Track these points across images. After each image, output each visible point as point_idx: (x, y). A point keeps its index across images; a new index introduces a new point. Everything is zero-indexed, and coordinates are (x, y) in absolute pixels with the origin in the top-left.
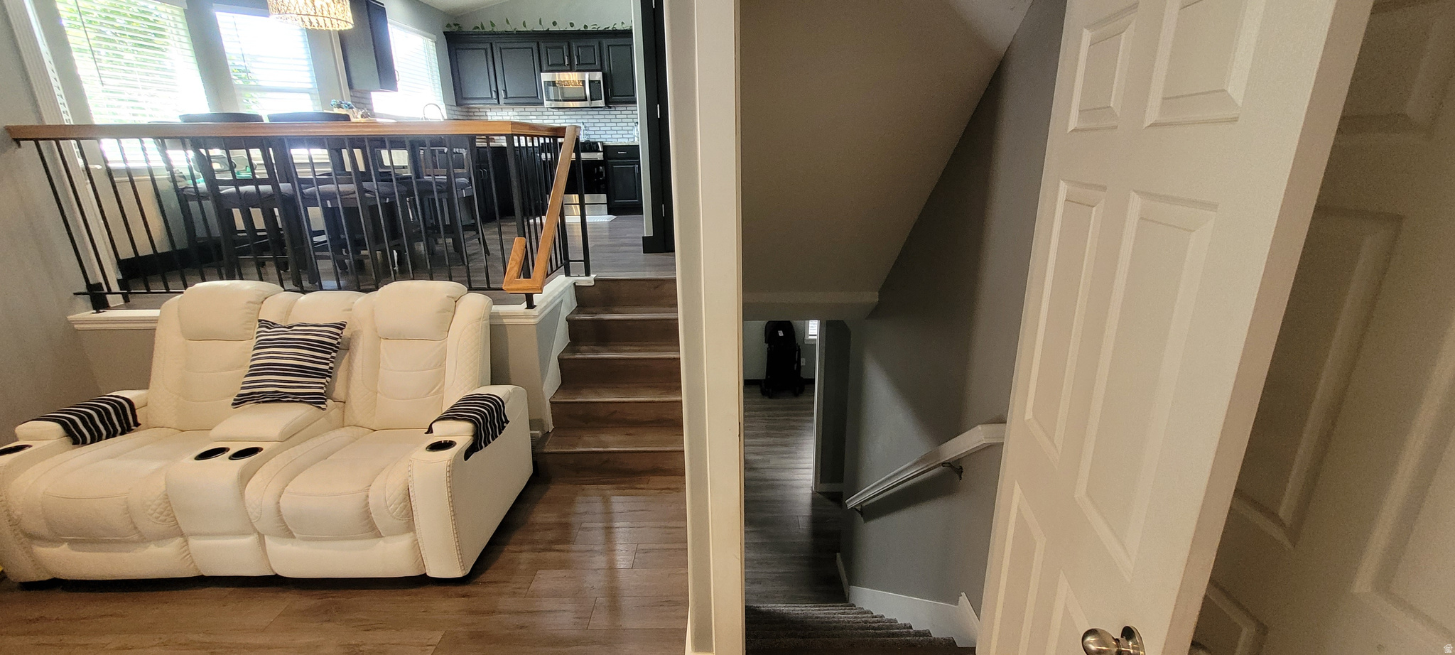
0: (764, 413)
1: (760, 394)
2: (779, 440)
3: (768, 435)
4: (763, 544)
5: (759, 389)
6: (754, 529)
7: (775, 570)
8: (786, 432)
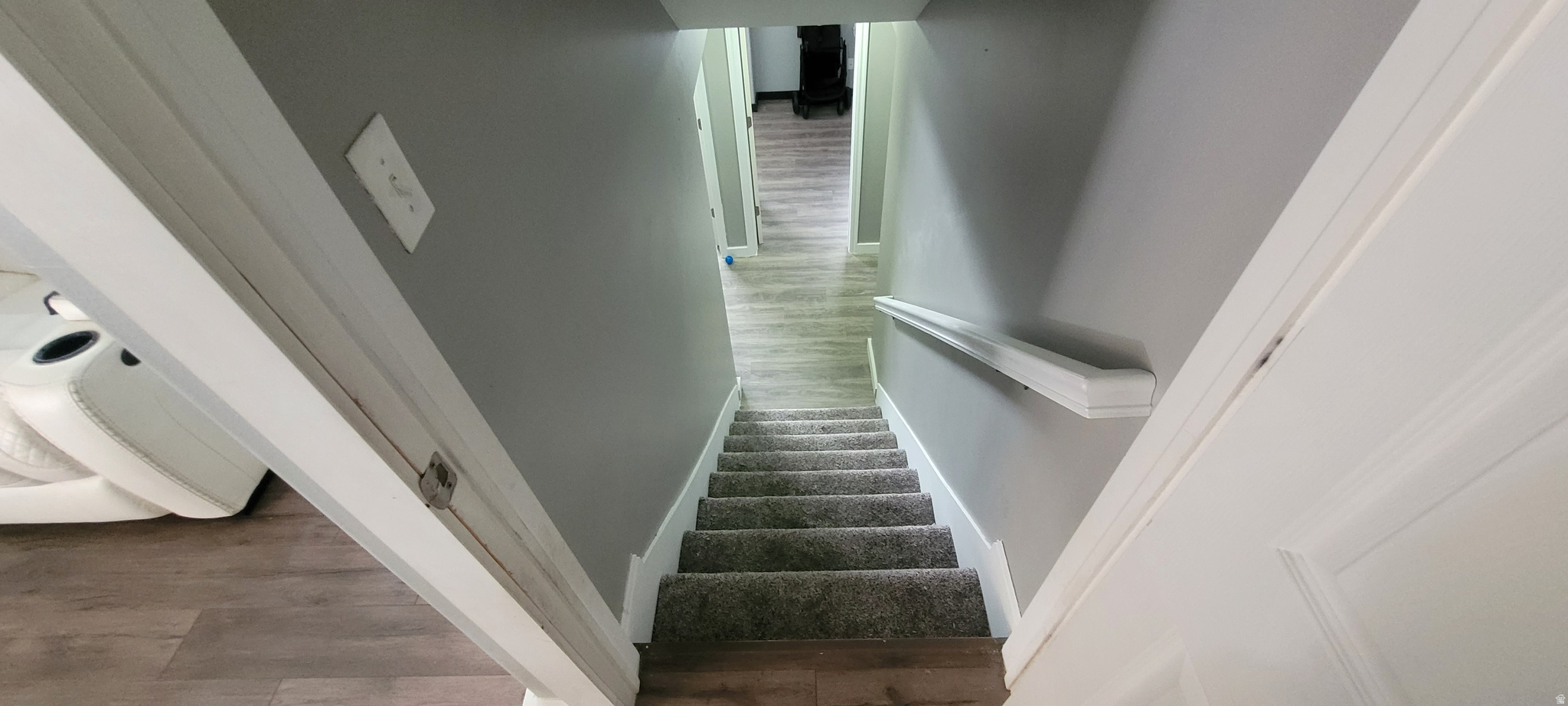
0: (797, 141)
1: (793, 113)
2: (812, 181)
3: (798, 174)
4: (780, 326)
5: (790, 105)
6: (768, 306)
7: (791, 359)
8: (821, 169)
